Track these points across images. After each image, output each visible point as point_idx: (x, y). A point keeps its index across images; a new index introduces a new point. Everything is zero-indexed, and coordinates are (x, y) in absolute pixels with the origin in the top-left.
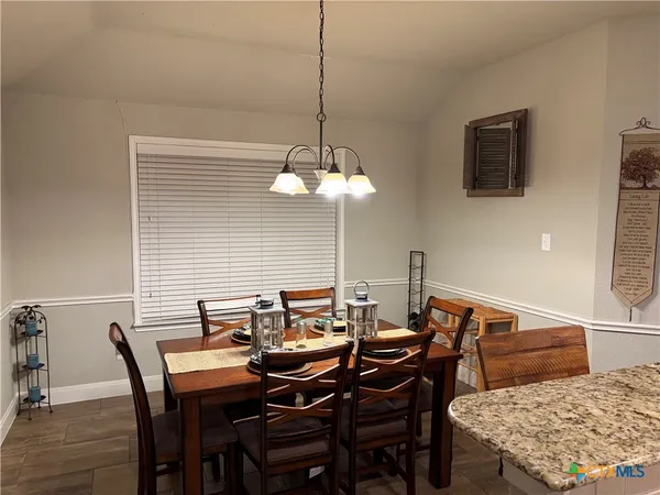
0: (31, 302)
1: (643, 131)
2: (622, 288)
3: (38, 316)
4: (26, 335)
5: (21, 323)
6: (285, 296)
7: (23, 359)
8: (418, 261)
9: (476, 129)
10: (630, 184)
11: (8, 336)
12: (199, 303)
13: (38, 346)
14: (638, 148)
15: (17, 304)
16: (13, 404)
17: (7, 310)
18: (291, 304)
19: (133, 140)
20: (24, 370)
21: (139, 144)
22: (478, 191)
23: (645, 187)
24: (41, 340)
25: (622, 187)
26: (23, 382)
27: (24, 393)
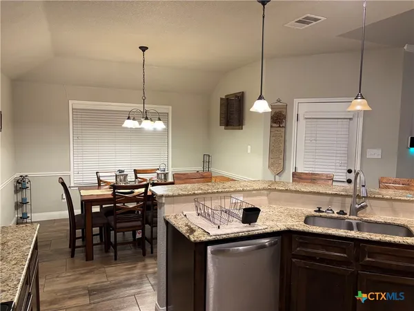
0: (24, 174)
1: (279, 104)
2: (272, 168)
3: (27, 181)
4: (22, 189)
5: (19, 183)
6: (136, 172)
7: (20, 200)
8: (207, 159)
9: (227, 99)
10: (275, 125)
11: (13, 189)
12: (97, 173)
13: (27, 193)
14: (277, 110)
15: (17, 175)
16: (15, 219)
17: (13, 178)
18: (139, 175)
19: (71, 102)
20: (20, 205)
21: (73, 104)
22: (229, 127)
23: (280, 126)
24: (28, 191)
25: (271, 127)
26: (20, 210)
27: (20, 215)
